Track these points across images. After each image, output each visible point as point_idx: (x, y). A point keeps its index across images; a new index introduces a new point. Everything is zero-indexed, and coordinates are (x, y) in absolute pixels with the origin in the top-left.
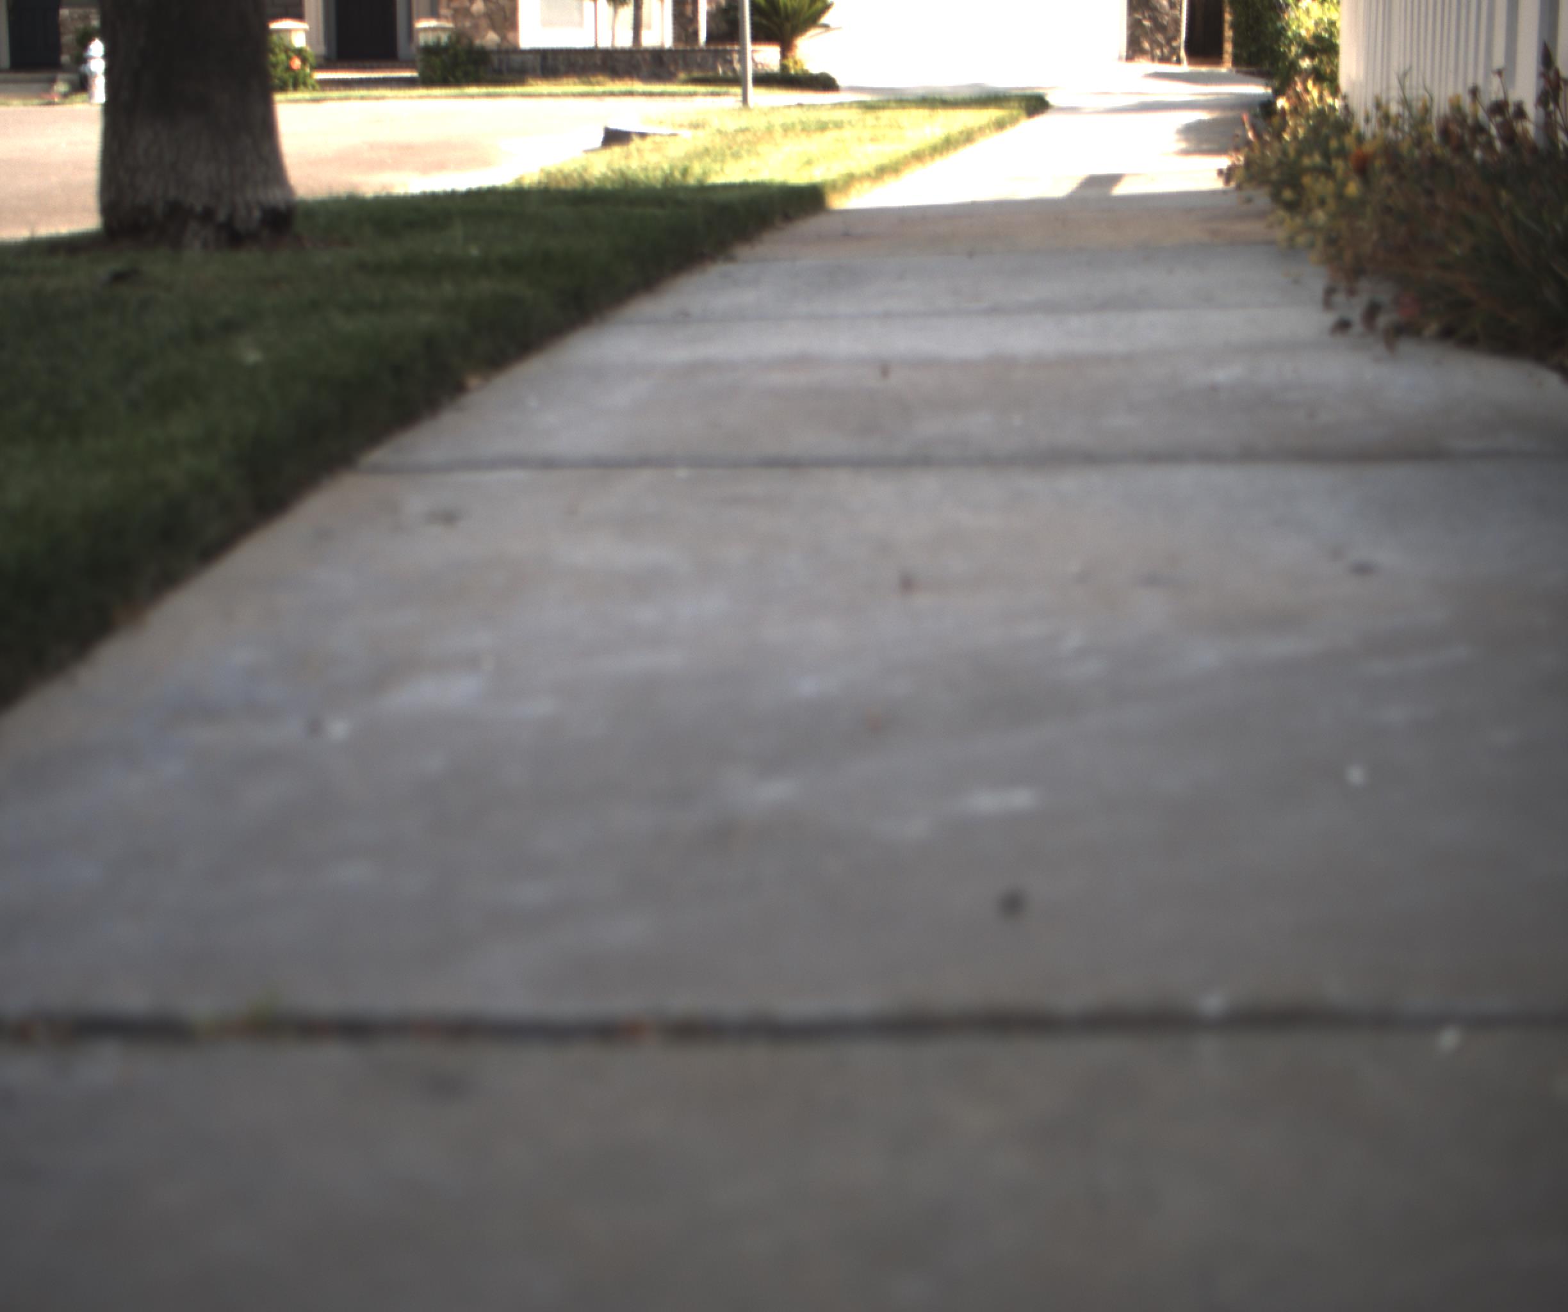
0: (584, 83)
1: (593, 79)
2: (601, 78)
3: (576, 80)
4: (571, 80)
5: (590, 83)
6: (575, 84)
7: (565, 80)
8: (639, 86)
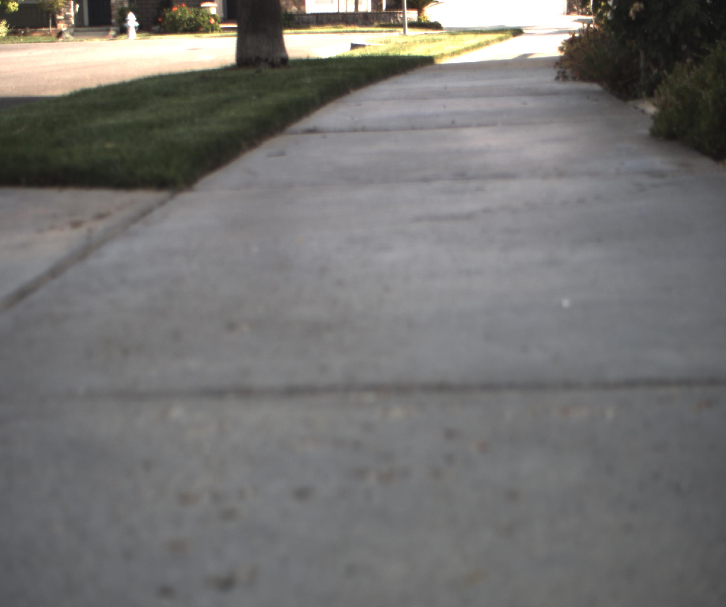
0: (334, 28)
1: (338, 26)
2: (341, 25)
3: (331, 26)
4: (329, 27)
5: (337, 28)
6: (330, 28)
7: (326, 27)
8: (358, 29)
